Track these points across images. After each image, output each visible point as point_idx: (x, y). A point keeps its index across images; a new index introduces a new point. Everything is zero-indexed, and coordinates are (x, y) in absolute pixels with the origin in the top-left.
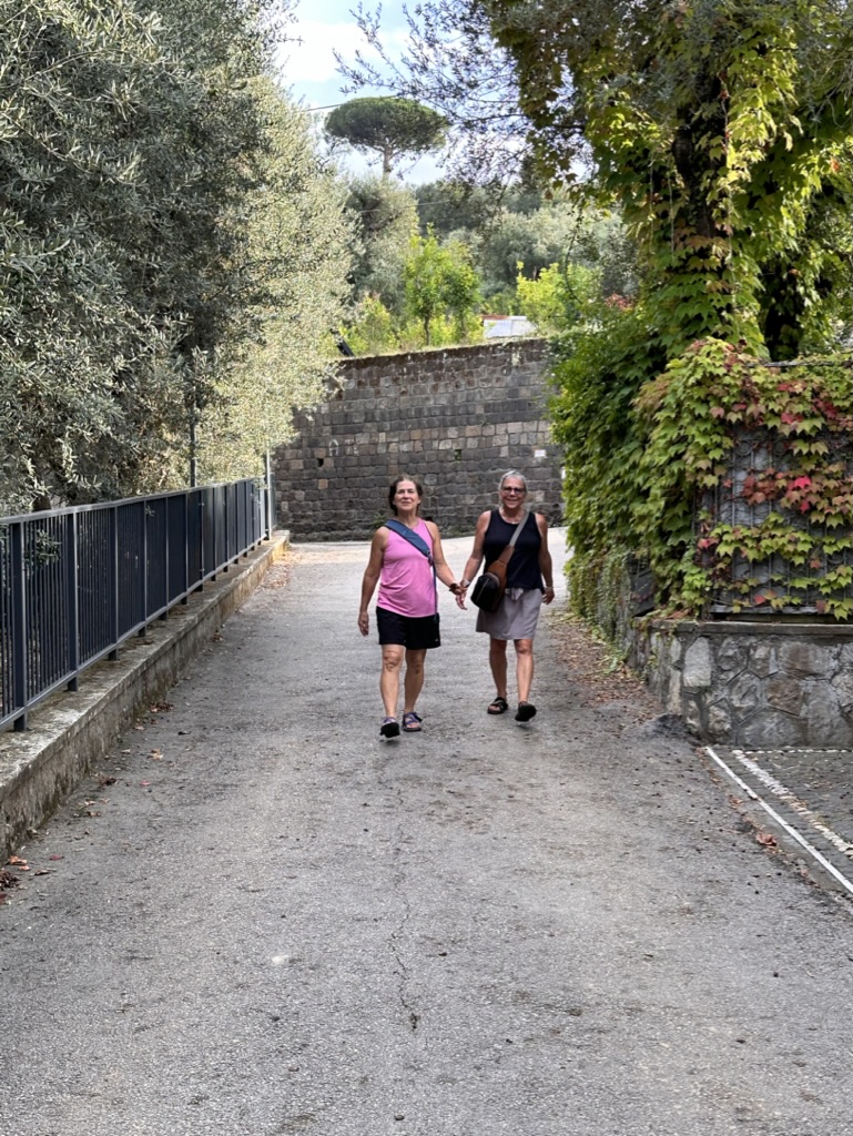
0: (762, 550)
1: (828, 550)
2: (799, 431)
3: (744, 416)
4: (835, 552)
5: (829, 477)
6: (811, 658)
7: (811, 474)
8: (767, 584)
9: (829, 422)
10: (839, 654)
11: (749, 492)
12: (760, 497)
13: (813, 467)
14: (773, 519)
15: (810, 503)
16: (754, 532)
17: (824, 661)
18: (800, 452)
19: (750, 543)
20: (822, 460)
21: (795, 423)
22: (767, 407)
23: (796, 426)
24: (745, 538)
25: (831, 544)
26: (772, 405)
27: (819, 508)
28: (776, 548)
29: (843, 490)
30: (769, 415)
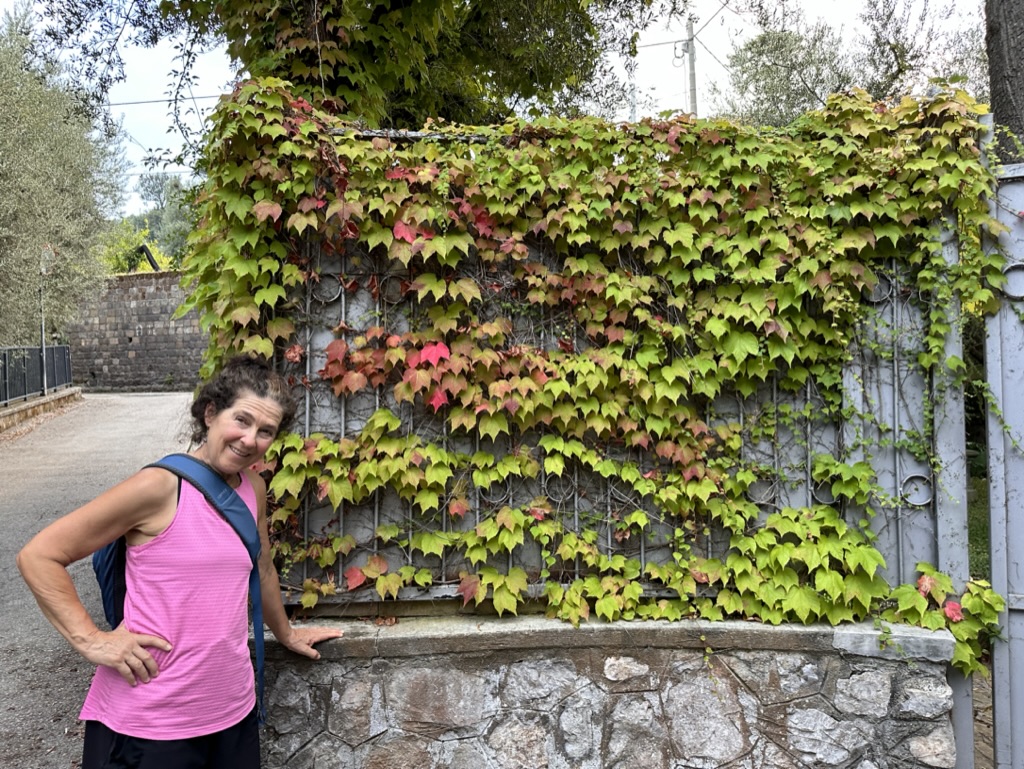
0: (360, 483)
1: (481, 480)
2: (426, 255)
3: (320, 223)
4: (495, 483)
5: (481, 344)
6: (451, 696)
7: (450, 339)
8: (370, 544)
9: (481, 245)
10: (502, 686)
11: (336, 371)
12: (355, 380)
13: (454, 325)
14: (380, 423)
15: (449, 393)
16: (347, 448)
17: (475, 701)
18: (430, 295)
19: (336, 469)
20: (469, 313)
21: (420, 240)
22: (366, 208)
23: (423, 247)
24: (327, 459)
25: (486, 469)
26: (374, 204)
27: (466, 402)
28: (385, 479)
29: (507, 369)
30: (370, 224)
